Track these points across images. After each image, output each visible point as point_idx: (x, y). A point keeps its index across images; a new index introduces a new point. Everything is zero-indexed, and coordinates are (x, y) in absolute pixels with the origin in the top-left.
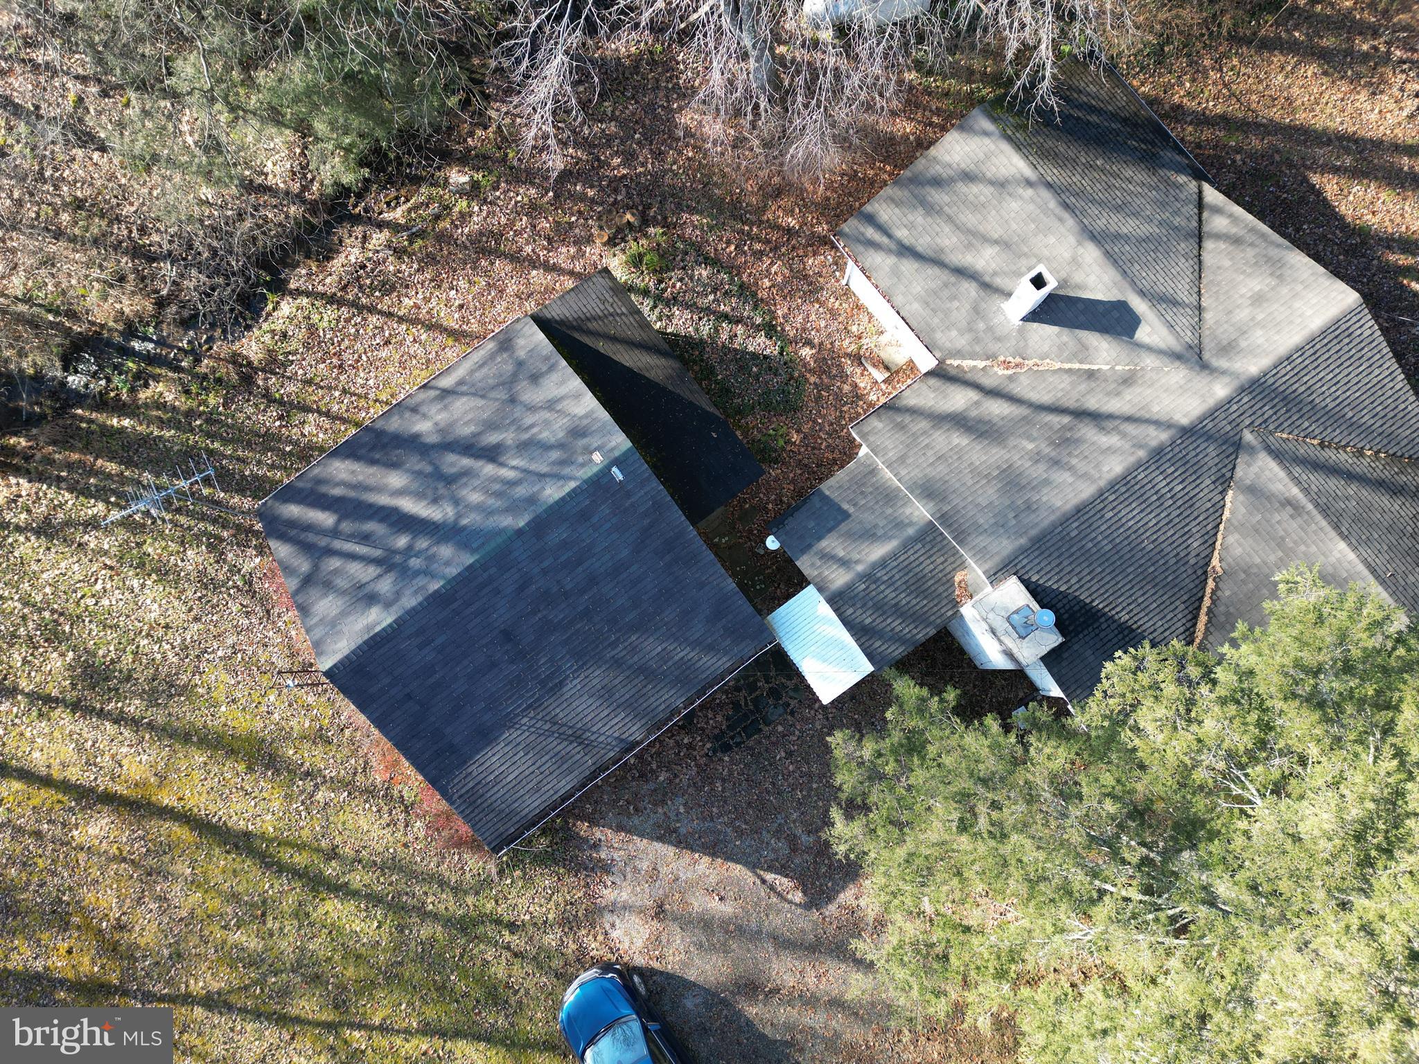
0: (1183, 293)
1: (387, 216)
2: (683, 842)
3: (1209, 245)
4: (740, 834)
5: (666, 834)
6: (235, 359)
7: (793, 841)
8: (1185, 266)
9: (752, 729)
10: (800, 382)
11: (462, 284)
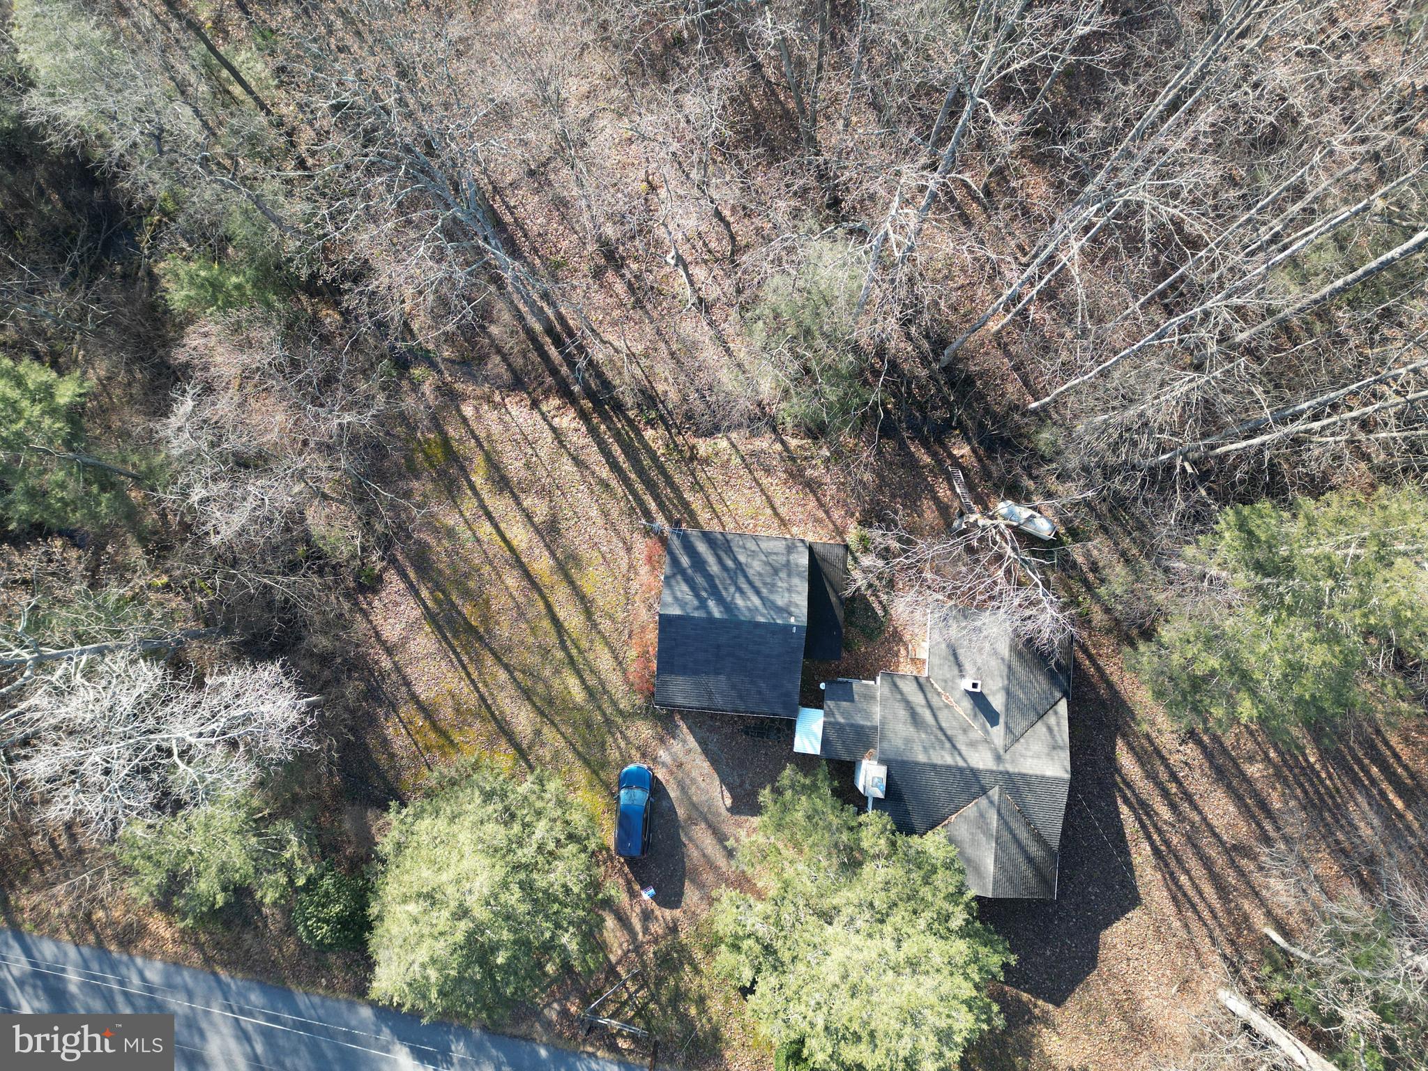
0: (1017, 732)
1: (787, 439)
2: (706, 752)
3: (1039, 723)
4: (727, 765)
5: (702, 743)
6: (693, 448)
7: (742, 784)
8: (1024, 724)
9: (761, 735)
10: (882, 632)
11: (794, 491)
